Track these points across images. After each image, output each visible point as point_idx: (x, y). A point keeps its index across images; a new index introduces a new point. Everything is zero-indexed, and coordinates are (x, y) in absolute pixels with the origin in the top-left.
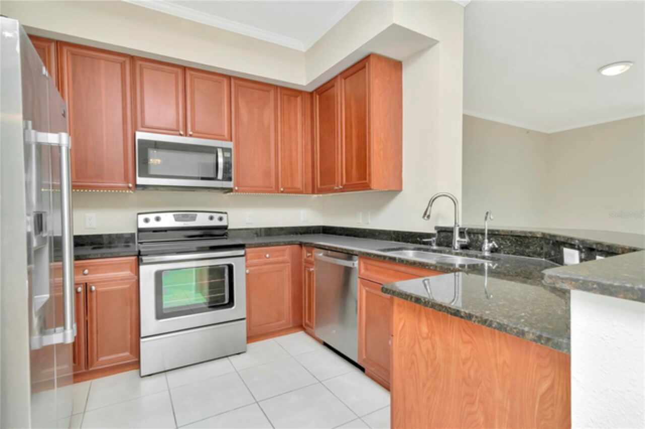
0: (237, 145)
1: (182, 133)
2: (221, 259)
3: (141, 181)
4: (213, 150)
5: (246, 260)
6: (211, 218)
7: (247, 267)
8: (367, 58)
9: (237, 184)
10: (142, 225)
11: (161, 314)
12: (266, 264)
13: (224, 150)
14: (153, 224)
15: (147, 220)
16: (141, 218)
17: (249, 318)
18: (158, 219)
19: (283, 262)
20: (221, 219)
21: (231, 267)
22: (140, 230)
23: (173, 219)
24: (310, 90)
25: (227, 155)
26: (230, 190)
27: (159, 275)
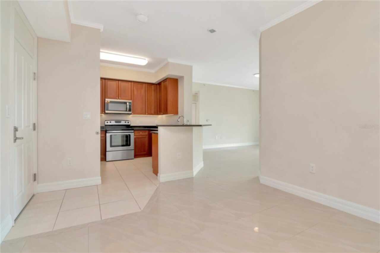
0: (133, 101)
1: (117, 98)
2: (127, 133)
3: (106, 112)
4: (125, 103)
5: (134, 134)
6: (125, 122)
7: (135, 136)
8: (167, 79)
9: (132, 112)
10: (106, 124)
11: (111, 146)
12: (140, 135)
13: (129, 103)
14: (109, 124)
15: (107, 122)
16: (106, 122)
17: (135, 150)
18: (110, 122)
19: (146, 135)
20: (128, 122)
21: (130, 135)
22: (106, 125)
23: (114, 122)
24: (157, 83)
25: (130, 104)
26: (131, 114)
27: (111, 136)
